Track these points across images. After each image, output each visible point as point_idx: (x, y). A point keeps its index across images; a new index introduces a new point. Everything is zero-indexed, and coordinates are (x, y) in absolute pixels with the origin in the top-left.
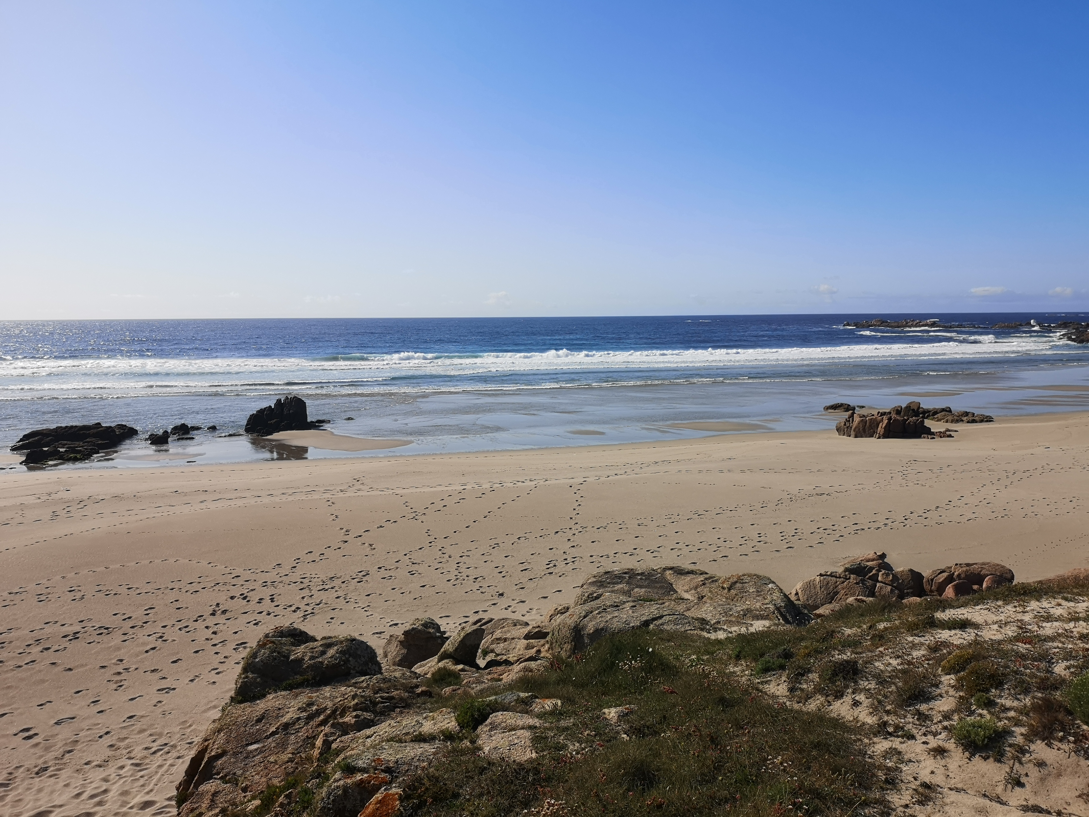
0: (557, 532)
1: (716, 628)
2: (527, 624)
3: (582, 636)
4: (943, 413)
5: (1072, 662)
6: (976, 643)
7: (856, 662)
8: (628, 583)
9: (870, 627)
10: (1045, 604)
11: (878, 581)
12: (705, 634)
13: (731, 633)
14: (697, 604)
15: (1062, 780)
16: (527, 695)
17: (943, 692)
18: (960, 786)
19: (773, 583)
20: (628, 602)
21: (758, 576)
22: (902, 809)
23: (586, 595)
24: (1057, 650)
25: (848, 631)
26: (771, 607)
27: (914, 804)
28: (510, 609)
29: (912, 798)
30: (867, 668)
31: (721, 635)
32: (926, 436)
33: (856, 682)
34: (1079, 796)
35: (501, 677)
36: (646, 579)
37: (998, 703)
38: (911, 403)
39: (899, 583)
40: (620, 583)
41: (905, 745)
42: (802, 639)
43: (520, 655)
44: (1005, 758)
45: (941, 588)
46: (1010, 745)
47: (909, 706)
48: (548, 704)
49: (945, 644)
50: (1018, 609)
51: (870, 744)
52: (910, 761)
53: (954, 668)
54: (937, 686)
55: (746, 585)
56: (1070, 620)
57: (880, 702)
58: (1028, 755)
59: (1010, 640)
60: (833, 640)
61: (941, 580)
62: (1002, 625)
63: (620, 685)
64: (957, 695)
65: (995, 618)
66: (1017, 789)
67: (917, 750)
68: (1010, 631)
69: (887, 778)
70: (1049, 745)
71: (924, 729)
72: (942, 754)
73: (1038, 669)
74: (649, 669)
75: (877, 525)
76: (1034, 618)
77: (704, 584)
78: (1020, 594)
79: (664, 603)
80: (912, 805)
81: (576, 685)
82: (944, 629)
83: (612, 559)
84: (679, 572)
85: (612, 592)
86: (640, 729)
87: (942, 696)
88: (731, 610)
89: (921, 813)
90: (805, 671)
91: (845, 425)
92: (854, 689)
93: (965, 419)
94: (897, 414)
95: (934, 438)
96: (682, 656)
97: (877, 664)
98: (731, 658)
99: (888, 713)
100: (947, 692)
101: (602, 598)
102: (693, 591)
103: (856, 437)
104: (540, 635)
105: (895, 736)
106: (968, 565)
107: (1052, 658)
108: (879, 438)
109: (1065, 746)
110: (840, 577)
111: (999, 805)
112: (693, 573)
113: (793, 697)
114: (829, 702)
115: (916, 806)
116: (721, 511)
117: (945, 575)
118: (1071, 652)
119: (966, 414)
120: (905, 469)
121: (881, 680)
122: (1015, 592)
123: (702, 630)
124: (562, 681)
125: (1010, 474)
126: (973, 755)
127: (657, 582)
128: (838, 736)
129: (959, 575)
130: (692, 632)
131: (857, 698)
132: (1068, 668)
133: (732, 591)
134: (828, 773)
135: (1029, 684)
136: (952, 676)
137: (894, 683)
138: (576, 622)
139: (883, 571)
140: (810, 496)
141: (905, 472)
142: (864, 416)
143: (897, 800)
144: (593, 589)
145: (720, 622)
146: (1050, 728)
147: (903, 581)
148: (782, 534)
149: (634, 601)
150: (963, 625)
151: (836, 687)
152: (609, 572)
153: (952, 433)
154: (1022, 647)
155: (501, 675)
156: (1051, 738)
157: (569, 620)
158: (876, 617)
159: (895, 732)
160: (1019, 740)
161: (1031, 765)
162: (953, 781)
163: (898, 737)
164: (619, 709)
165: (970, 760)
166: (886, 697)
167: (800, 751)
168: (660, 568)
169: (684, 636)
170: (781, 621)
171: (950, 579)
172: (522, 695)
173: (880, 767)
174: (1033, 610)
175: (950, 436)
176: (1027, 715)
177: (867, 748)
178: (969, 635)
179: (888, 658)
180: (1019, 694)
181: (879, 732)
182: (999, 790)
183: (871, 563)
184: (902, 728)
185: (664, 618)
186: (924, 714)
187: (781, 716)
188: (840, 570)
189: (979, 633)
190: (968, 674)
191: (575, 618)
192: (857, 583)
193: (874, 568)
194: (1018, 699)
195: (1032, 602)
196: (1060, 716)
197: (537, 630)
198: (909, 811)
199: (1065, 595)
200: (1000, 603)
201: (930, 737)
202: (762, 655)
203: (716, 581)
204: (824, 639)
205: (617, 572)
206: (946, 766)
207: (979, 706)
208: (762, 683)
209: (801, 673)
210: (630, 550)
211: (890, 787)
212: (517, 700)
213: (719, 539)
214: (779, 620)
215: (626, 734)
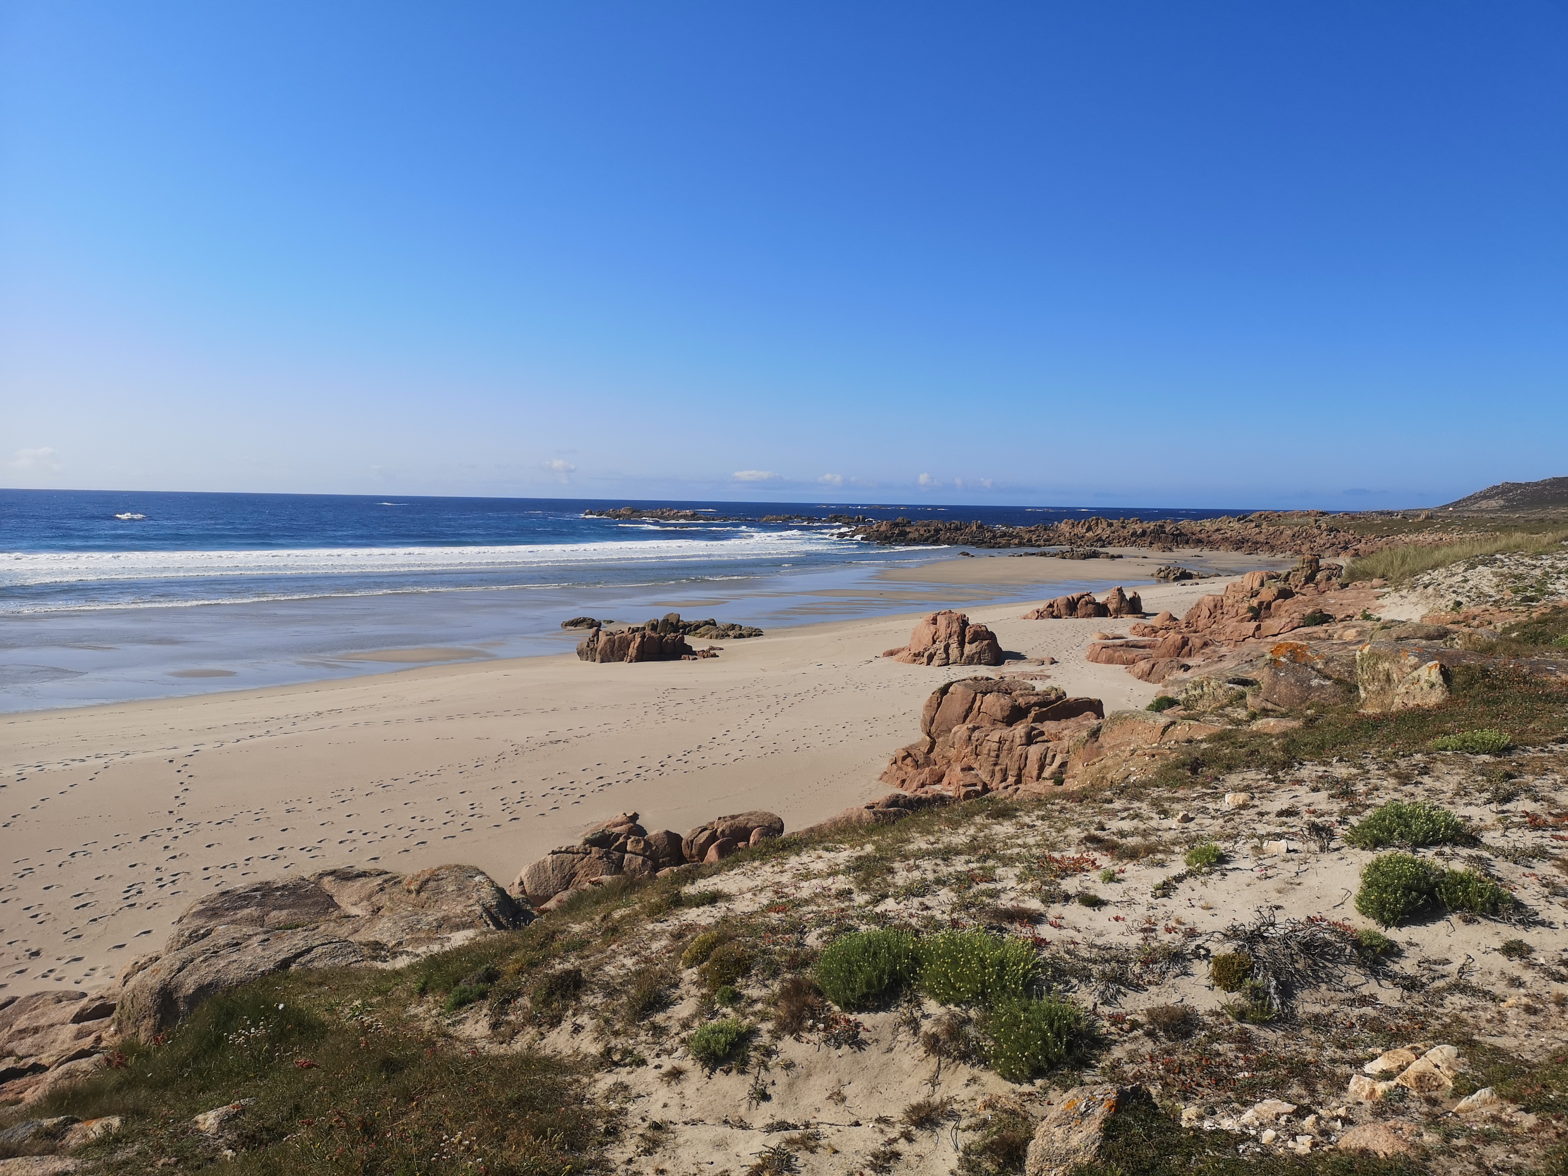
0: (145, 837)
1: (395, 953)
2: (84, 995)
3: (175, 1002)
4: (706, 627)
5: (825, 929)
6: (725, 920)
7: (578, 971)
8: (258, 905)
9: (604, 919)
10: (805, 858)
11: (626, 852)
12: (379, 965)
13: (418, 956)
14: (370, 920)
15: (813, 1081)
16: (55, 1120)
17: (684, 992)
18: (696, 1116)
19: (482, 873)
20: (256, 934)
21: (460, 867)
22: (624, 1167)
23: (187, 934)
24: (812, 915)
25: (576, 928)
26: (478, 909)
27: (640, 1156)
28: (52, 975)
29: (638, 1147)
30: (594, 976)
31: (401, 963)
32: (686, 656)
33: (578, 999)
34: (830, 1097)
35: (21, 1096)
36: (290, 894)
37: (744, 995)
38: (669, 615)
39: (652, 851)
40: (246, 907)
41: (633, 1075)
42: (513, 949)
43: (63, 1051)
44: (749, 1067)
45: (703, 851)
46: (756, 1049)
47: (643, 1020)
48: (96, 1128)
49: (691, 927)
50: (776, 868)
51: (590, 1084)
52: (639, 1096)
53: (696, 958)
54: (676, 986)
55: (443, 882)
56: (829, 875)
57: (607, 1021)
58: (774, 1057)
59: (763, 910)
60: (553, 944)
61: (702, 841)
62: (757, 891)
63: (231, 1070)
64: (699, 994)
65: (752, 884)
66: (763, 1104)
67: (649, 1079)
68: (764, 899)
69: (607, 1127)
70: (798, 1039)
71: (657, 1048)
72: (678, 1078)
73: (789, 944)
74: (279, 1037)
75: (626, 777)
76: (793, 878)
77: (382, 890)
78: (778, 850)
79: (317, 927)
80: (637, 1158)
81: (153, 1086)
82: (691, 907)
83: (242, 869)
84: (344, 876)
85: (233, 922)
86: (253, 1136)
87: (682, 999)
88: (419, 922)
89: (647, 1166)
90: (513, 995)
91: (588, 646)
92: (575, 1010)
93: (731, 633)
94: (651, 630)
95: (696, 659)
96: (338, 1004)
97: (607, 968)
98: (412, 994)
99: (616, 1034)
100: (688, 992)
101: (213, 934)
102: (365, 903)
103: (602, 661)
104: (103, 1010)
105: (621, 1066)
106: (733, 817)
107: (805, 927)
108: (631, 661)
109: (814, 1037)
110: (578, 853)
111: (740, 1131)
112: (365, 876)
113: (495, 1036)
114: (542, 1034)
115: (642, 1157)
116: (417, 777)
117: (707, 833)
118: (824, 916)
119: (733, 627)
120: (661, 700)
121: (611, 991)
122: (773, 847)
123: (374, 958)
124: (130, 1084)
125: (780, 700)
126: (713, 1070)
127: (308, 897)
128: (549, 1082)
129: (723, 831)
130: (358, 965)
131: (577, 1022)
132: (821, 936)
133: (422, 894)
134: (527, 1139)
135: (778, 965)
136: (695, 970)
137: (625, 992)
138: (164, 980)
139: (633, 838)
140: (543, 745)
141: (662, 705)
142: (611, 634)
143: (619, 1155)
144: (199, 922)
145: (402, 943)
146: (798, 1017)
147: (657, 847)
148: (504, 802)
149: (266, 933)
150: (713, 898)
151: (552, 1011)
152: (228, 892)
153: (717, 652)
154: (774, 918)
155: (21, 1092)
156: (800, 1030)
157: (152, 979)
158: (612, 904)
159: (622, 1060)
160: (765, 1039)
161: (778, 1070)
162: (689, 1111)
163: (625, 1065)
164: (222, 1110)
165: (709, 1078)
166: (614, 1012)
167: (492, 1117)
168: (314, 875)
169: (346, 973)
170: (491, 926)
171: (712, 838)
172: (47, 1122)
173: (599, 1115)
174: (792, 868)
175: (715, 656)
176: (775, 1004)
177: (586, 1090)
178: (718, 911)
179: (621, 957)
180: (768, 979)
181: (601, 1064)
182: (742, 1111)
183: (619, 828)
184: (631, 1052)
185: (315, 950)
186: (660, 1027)
187: (470, 1069)
188: (578, 843)
189: (730, 907)
190: (711, 964)
191: (163, 975)
192: (600, 858)
193: (621, 835)
194: (766, 986)
195: (792, 858)
196: (810, 999)
197: (97, 1003)
198: (633, 1167)
199: (826, 844)
200: (757, 864)
201: (664, 1057)
202: (457, 983)
203: (400, 882)
204: (542, 945)
205: (241, 891)
206: (681, 1093)
207: (723, 1004)
208: (453, 1024)
209: (509, 998)
210: (273, 851)
211: (611, 1139)
212: (35, 1135)
213: (413, 818)
214: (488, 925)
215: (229, 1148)
